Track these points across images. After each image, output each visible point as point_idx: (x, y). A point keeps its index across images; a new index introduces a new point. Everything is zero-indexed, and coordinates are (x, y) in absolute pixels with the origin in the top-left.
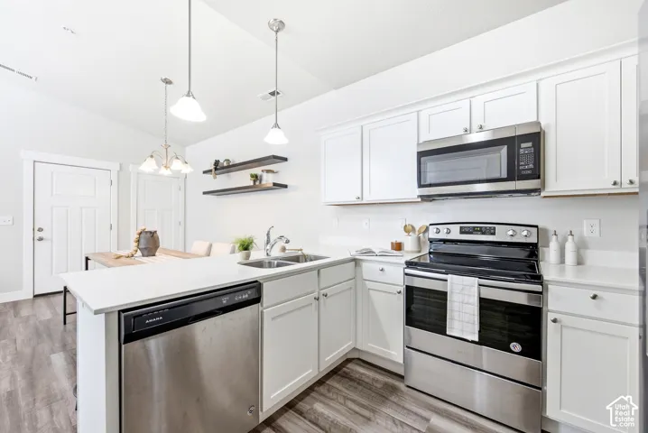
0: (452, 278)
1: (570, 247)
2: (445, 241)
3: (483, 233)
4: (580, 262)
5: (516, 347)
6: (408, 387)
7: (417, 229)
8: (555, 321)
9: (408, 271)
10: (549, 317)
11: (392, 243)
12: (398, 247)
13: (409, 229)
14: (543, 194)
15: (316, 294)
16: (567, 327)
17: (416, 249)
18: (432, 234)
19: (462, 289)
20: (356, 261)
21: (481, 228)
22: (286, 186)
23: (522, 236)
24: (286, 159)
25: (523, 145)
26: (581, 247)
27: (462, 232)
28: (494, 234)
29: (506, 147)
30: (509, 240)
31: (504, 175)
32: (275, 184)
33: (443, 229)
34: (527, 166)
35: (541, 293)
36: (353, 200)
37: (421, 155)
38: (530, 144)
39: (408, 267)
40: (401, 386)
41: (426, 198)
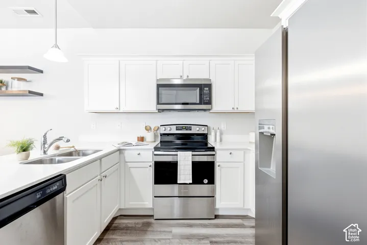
0: (180, 154)
1: (218, 134)
2: (168, 135)
3: (187, 130)
4: (221, 140)
5: (206, 181)
6: (156, 219)
7: (152, 128)
8: (219, 166)
9: (156, 153)
10: (217, 164)
11: (138, 138)
12: (142, 139)
13: (148, 129)
14: (211, 111)
15: (99, 177)
16: (223, 167)
17: (153, 140)
18: (162, 131)
19: (185, 158)
20: (120, 150)
21: (186, 127)
22: (42, 95)
23: (202, 130)
24: (42, 72)
25: (205, 89)
26: (221, 134)
27: (177, 130)
28: (191, 130)
29: (199, 89)
30: (197, 132)
31: (198, 102)
32: (30, 92)
33: (168, 128)
34: (206, 98)
35: (214, 155)
36: (113, 109)
37: (159, 86)
38: (207, 89)
39: (155, 151)
40: (152, 220)
41: (160, 111)
